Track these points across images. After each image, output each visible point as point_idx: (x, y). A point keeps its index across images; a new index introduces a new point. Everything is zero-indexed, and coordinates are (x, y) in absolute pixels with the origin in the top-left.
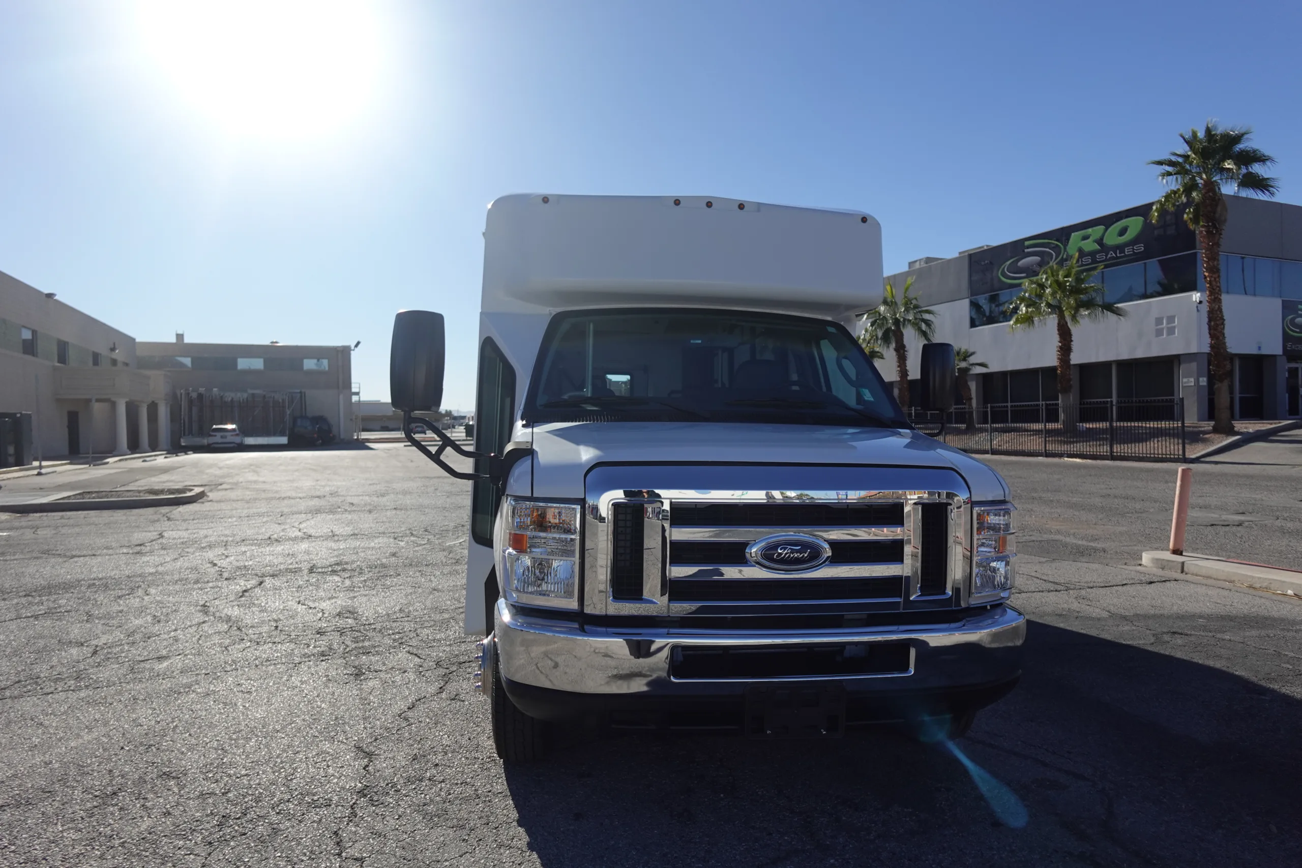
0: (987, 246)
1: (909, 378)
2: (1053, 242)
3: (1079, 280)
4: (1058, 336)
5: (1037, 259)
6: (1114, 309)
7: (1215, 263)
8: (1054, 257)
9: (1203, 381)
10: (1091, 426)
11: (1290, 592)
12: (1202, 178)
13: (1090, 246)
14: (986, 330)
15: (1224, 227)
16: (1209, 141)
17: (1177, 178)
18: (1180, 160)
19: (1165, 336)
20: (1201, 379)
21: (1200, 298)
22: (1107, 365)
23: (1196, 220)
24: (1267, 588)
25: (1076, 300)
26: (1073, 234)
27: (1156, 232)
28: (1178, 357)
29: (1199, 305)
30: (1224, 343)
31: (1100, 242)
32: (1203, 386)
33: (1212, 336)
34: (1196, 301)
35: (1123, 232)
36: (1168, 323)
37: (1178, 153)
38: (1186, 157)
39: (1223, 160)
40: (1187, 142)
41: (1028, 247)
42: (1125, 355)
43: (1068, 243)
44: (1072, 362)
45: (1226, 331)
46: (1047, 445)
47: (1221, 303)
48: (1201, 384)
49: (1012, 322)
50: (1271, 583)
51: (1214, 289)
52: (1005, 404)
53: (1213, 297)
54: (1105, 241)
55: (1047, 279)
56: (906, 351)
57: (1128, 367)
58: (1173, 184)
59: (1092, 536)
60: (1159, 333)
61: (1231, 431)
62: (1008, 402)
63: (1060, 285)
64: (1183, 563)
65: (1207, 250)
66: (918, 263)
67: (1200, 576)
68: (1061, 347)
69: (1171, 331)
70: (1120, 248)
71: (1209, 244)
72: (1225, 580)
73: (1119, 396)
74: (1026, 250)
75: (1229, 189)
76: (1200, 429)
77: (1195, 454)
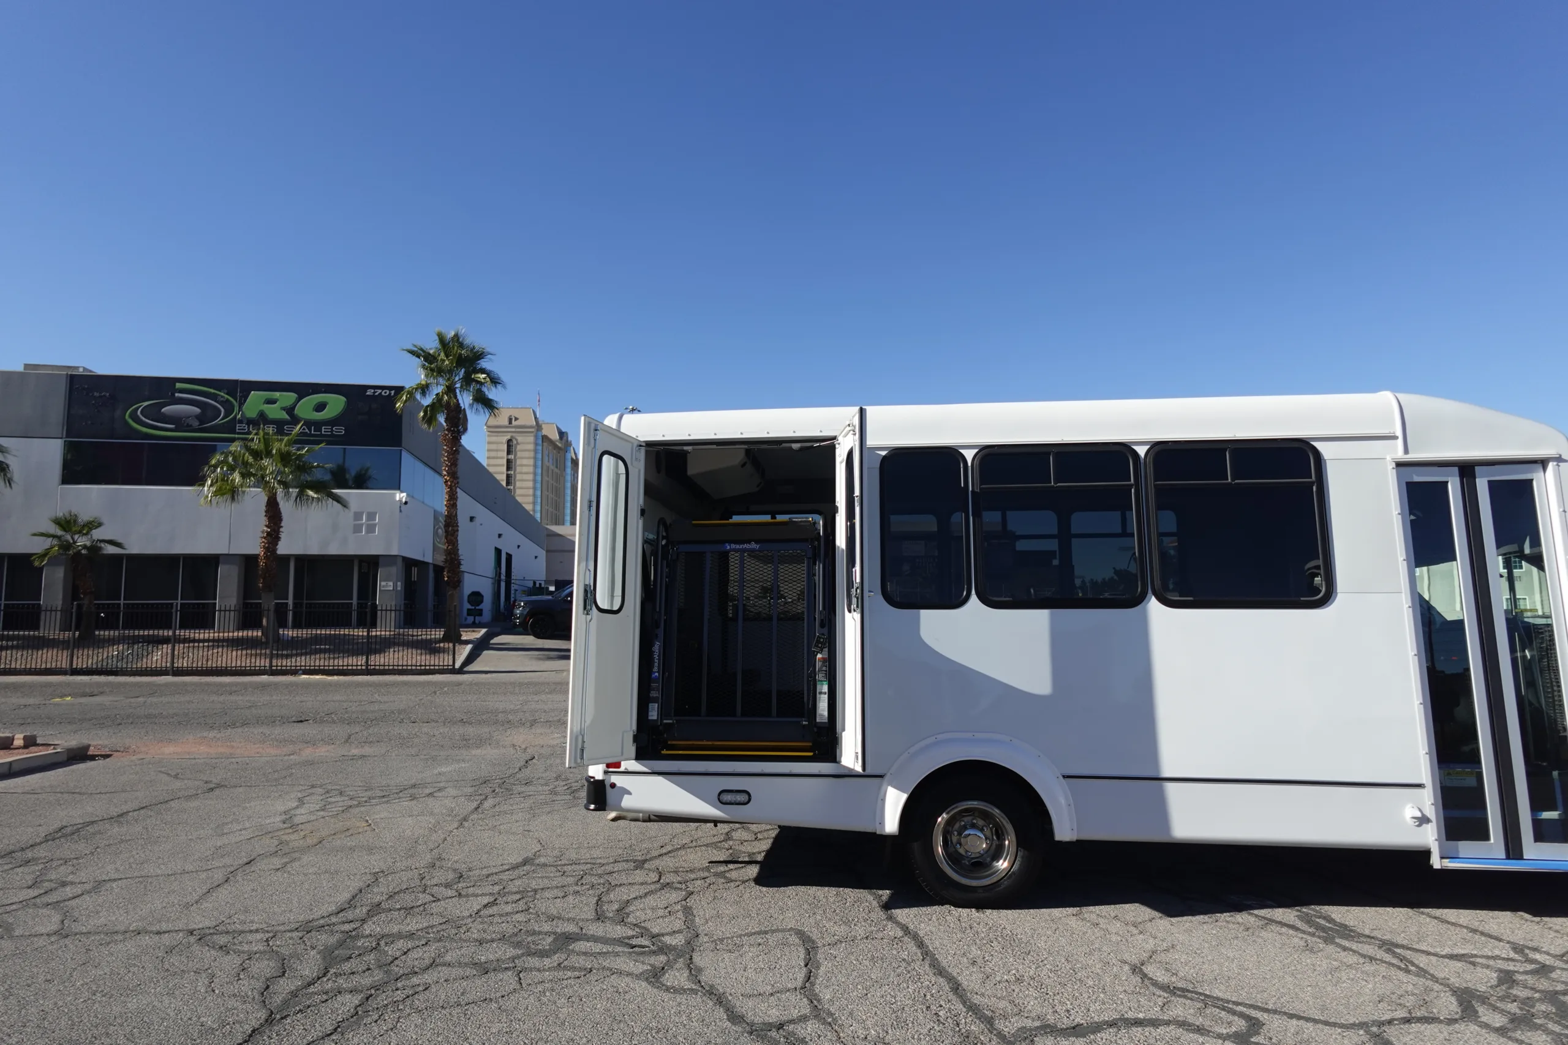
2: (222, 394)
4: (265, 518)
5: (197, 410)
8: (222, 414)
9: (401, 587)
10: (294, 634)
13: (276, 412)
14: (95, 491)
16: (458, 348)
19: (364, 534)
20: (398, 584)
21: (405, 499)
26: (252, 392)
27: (360, 418)
29: (404, 507)
32: (400, 592)
34: (400, 501)
35: (320, 407)
36: (368, 519)
41: (182, 391)
42: (315, 550)
43: (245, 401)
44: (277, 552)
48: (398, 589)
54: (296, 412)
60: (357, 529)
68: (267, 533)
69: (371, 529)
70: (313, 424)
73: (295, 598)
74: (177, 395)
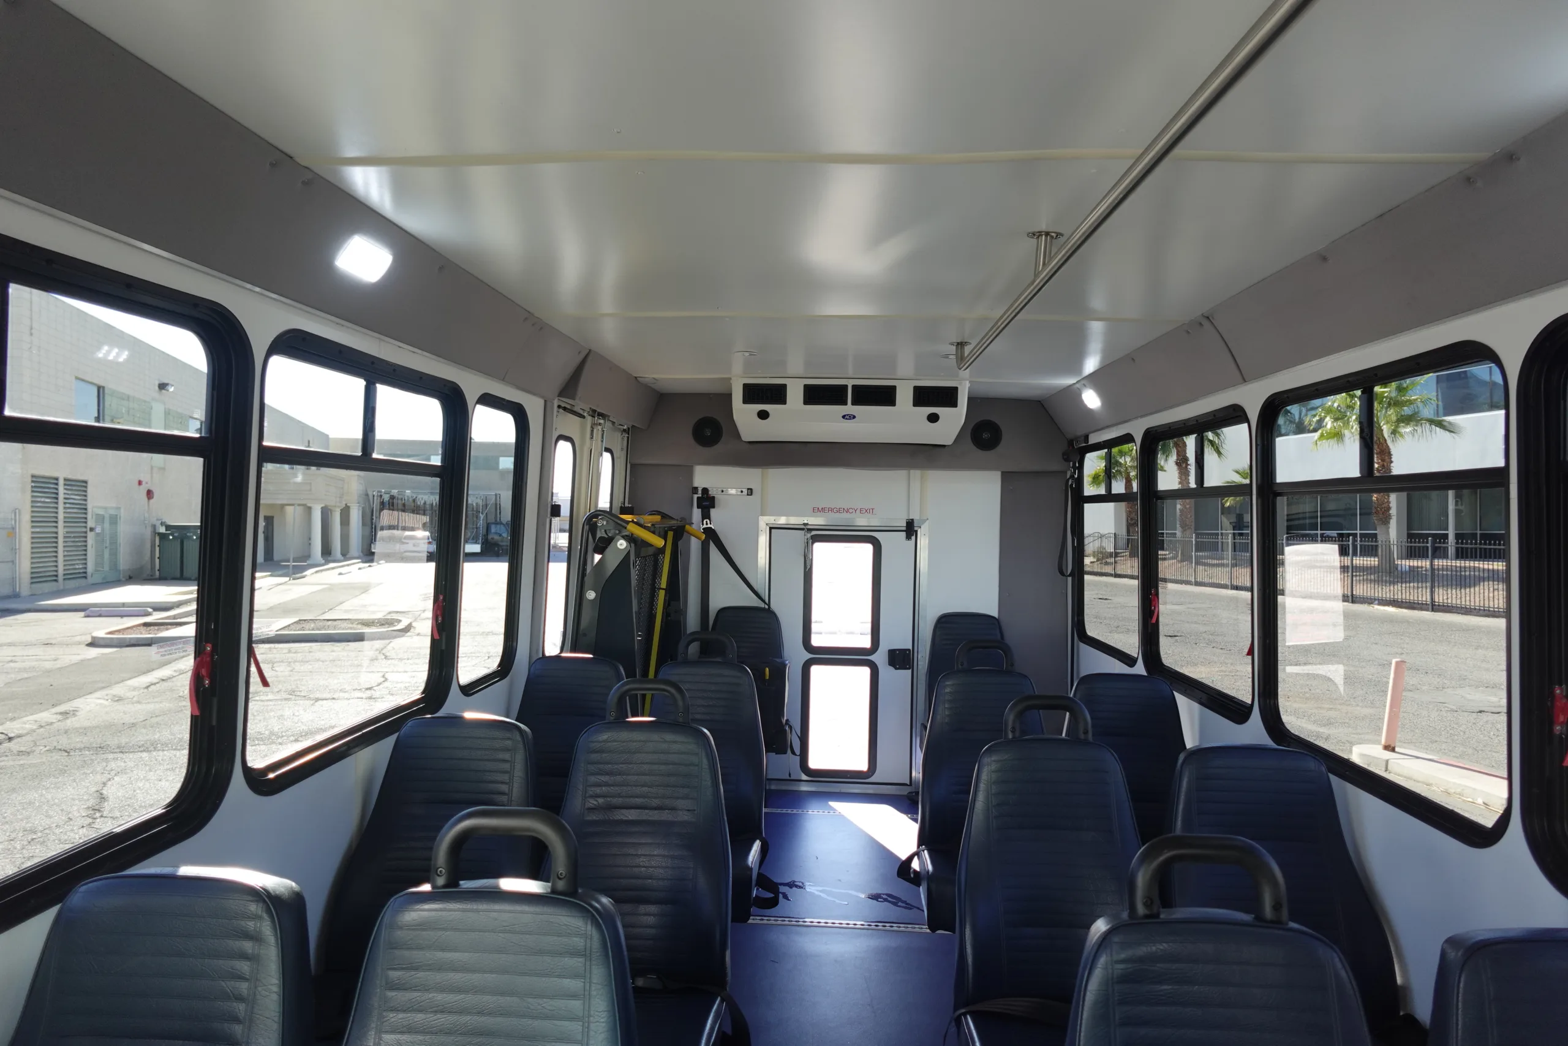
3: (1400, 389)
6: (1446, 424)
10: (1411, 564)
11: (1480, 801)
24: (1460, 794)
25: (1396, 413)
46: (1354, 589)
49: (1316, 436)
50: (1463, 790)
59: (1328, 720)
64: (1388, 761)
67: (1402, 776)
68: (1377, 469)
73: (1457, 527)
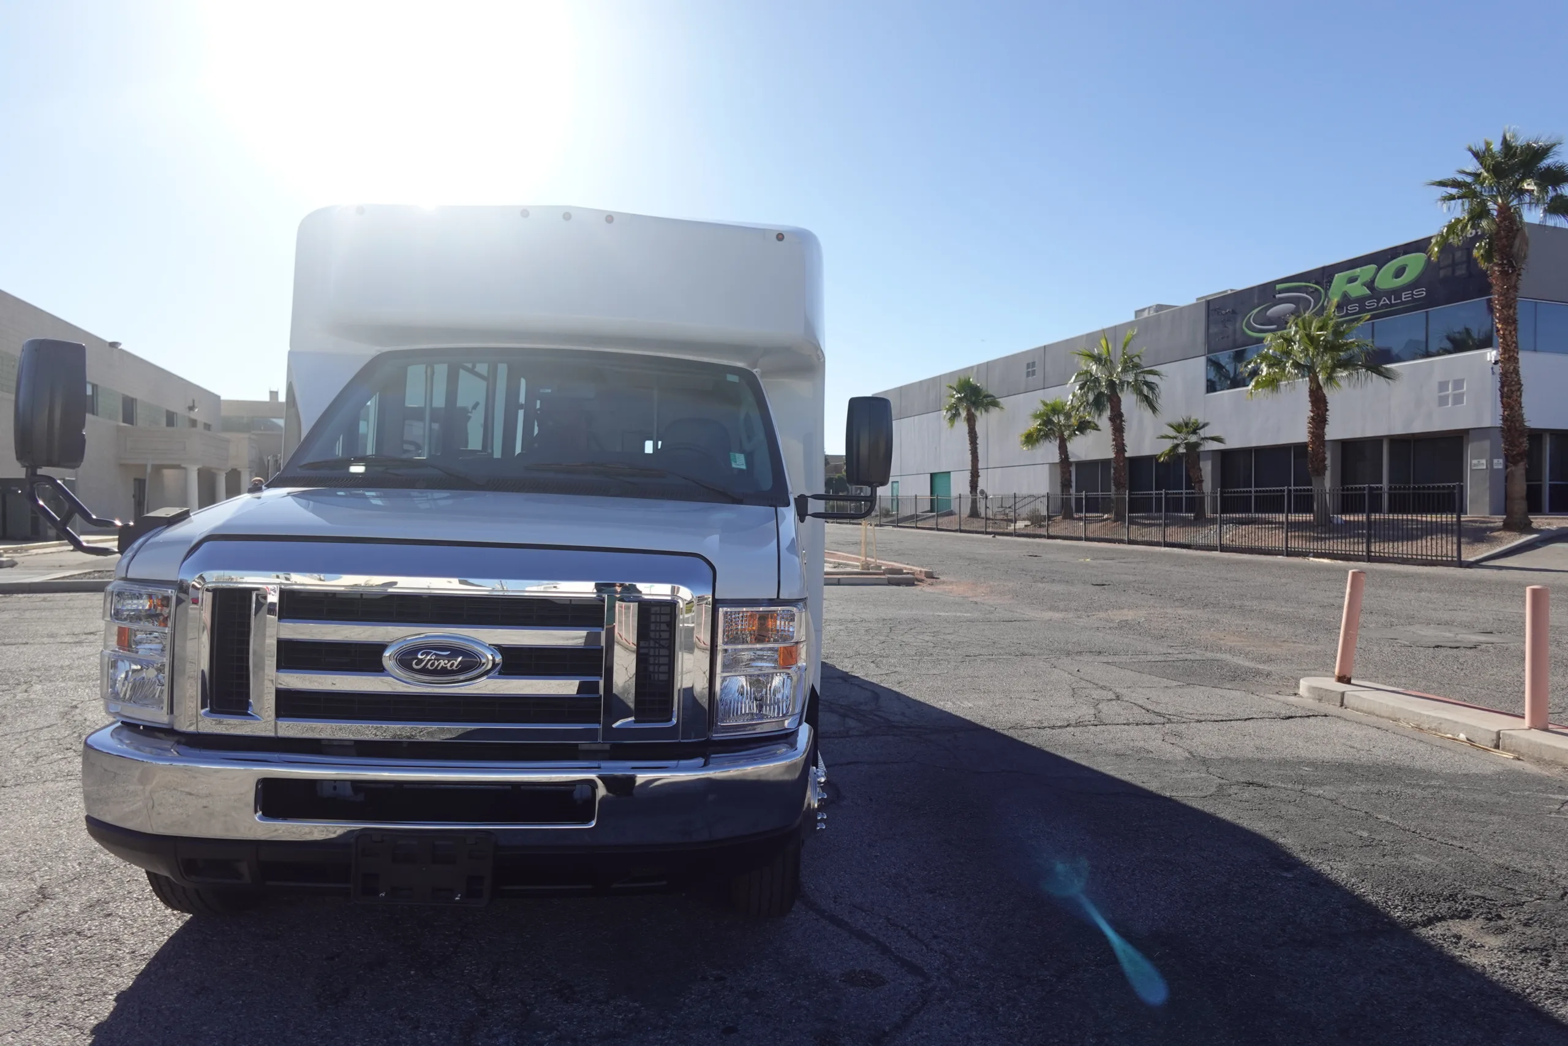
0: (1231, 290)
1: (1127, 455)
2: (1311, 285)
3: (1337, 333)
4: (1310, 404)
5: (1292, 306)
6: (1383, 370)
7: (1511, 312)
8: (1312, 304)
9: (1499, 463)
10: (1348, 518)
11: (1462, 736)
12: (1495, 203)
13: (1357, 290)
14: (1225, 395)
15: (1524, 266)
16: (1506, 155)
17: (1463, 204)
18: (1469, 179)
19: (1450, 406)
20: (1495, 461)
21: (1495, 357)
22: (1377, 441)
23: (1488, 256)
24: (1436, 730)
25: (1333, 359)
26: (1336, 275)
27: (1442, 273)
28: (1466, 431)
29: (1495, 366)
30: (1521, 415)
31: (1370, 285)
32: (1498, 470)
33: (1505, 406)
34: (1491, 361)
35: (1399, 272)
36: (1455, 389)
37: (1468, 171)
38: (1476, 176)
39: (1522, 180)
40: (1476, 155)
41: (1280, 292)
42: (1399, 430)
43: (1330, 286)
44: (1327, 438)
45: (1524, 399)
46: (1289, 542)
47: (1518, 363)
48: (1495, 467)
49: (1250, 387)
50: (1440, 724)
51: (1508, 345)
52: (1248, 489)
53: (1507, 356)
54: (1376, 284)
55: (1296, 332)
56: (1123, 421)
57: (1403, 444)
58: (1459, 210)
59: (1268, 657)
60: (1443, 401)
61: (1527, 528)
62: (1251, 487)
63: (1312, 340)
64: (1343, 694)
65: (1501, 295)
66: (1147, 311)
67: (1362, 711)
68: (1312, 418)
69: (1458, 399)
70: (1396, 292)
71: (1502, 287)
72: (1389, 718)
73: (1391, 481)
74: (1278, 296)
75: (1533, 215)
76: (1489, 525)
77: (1475, 556)
